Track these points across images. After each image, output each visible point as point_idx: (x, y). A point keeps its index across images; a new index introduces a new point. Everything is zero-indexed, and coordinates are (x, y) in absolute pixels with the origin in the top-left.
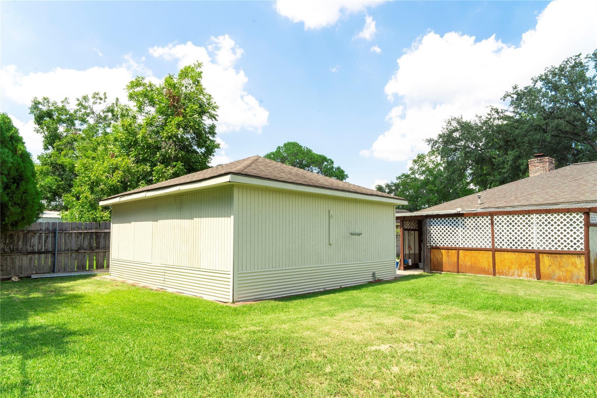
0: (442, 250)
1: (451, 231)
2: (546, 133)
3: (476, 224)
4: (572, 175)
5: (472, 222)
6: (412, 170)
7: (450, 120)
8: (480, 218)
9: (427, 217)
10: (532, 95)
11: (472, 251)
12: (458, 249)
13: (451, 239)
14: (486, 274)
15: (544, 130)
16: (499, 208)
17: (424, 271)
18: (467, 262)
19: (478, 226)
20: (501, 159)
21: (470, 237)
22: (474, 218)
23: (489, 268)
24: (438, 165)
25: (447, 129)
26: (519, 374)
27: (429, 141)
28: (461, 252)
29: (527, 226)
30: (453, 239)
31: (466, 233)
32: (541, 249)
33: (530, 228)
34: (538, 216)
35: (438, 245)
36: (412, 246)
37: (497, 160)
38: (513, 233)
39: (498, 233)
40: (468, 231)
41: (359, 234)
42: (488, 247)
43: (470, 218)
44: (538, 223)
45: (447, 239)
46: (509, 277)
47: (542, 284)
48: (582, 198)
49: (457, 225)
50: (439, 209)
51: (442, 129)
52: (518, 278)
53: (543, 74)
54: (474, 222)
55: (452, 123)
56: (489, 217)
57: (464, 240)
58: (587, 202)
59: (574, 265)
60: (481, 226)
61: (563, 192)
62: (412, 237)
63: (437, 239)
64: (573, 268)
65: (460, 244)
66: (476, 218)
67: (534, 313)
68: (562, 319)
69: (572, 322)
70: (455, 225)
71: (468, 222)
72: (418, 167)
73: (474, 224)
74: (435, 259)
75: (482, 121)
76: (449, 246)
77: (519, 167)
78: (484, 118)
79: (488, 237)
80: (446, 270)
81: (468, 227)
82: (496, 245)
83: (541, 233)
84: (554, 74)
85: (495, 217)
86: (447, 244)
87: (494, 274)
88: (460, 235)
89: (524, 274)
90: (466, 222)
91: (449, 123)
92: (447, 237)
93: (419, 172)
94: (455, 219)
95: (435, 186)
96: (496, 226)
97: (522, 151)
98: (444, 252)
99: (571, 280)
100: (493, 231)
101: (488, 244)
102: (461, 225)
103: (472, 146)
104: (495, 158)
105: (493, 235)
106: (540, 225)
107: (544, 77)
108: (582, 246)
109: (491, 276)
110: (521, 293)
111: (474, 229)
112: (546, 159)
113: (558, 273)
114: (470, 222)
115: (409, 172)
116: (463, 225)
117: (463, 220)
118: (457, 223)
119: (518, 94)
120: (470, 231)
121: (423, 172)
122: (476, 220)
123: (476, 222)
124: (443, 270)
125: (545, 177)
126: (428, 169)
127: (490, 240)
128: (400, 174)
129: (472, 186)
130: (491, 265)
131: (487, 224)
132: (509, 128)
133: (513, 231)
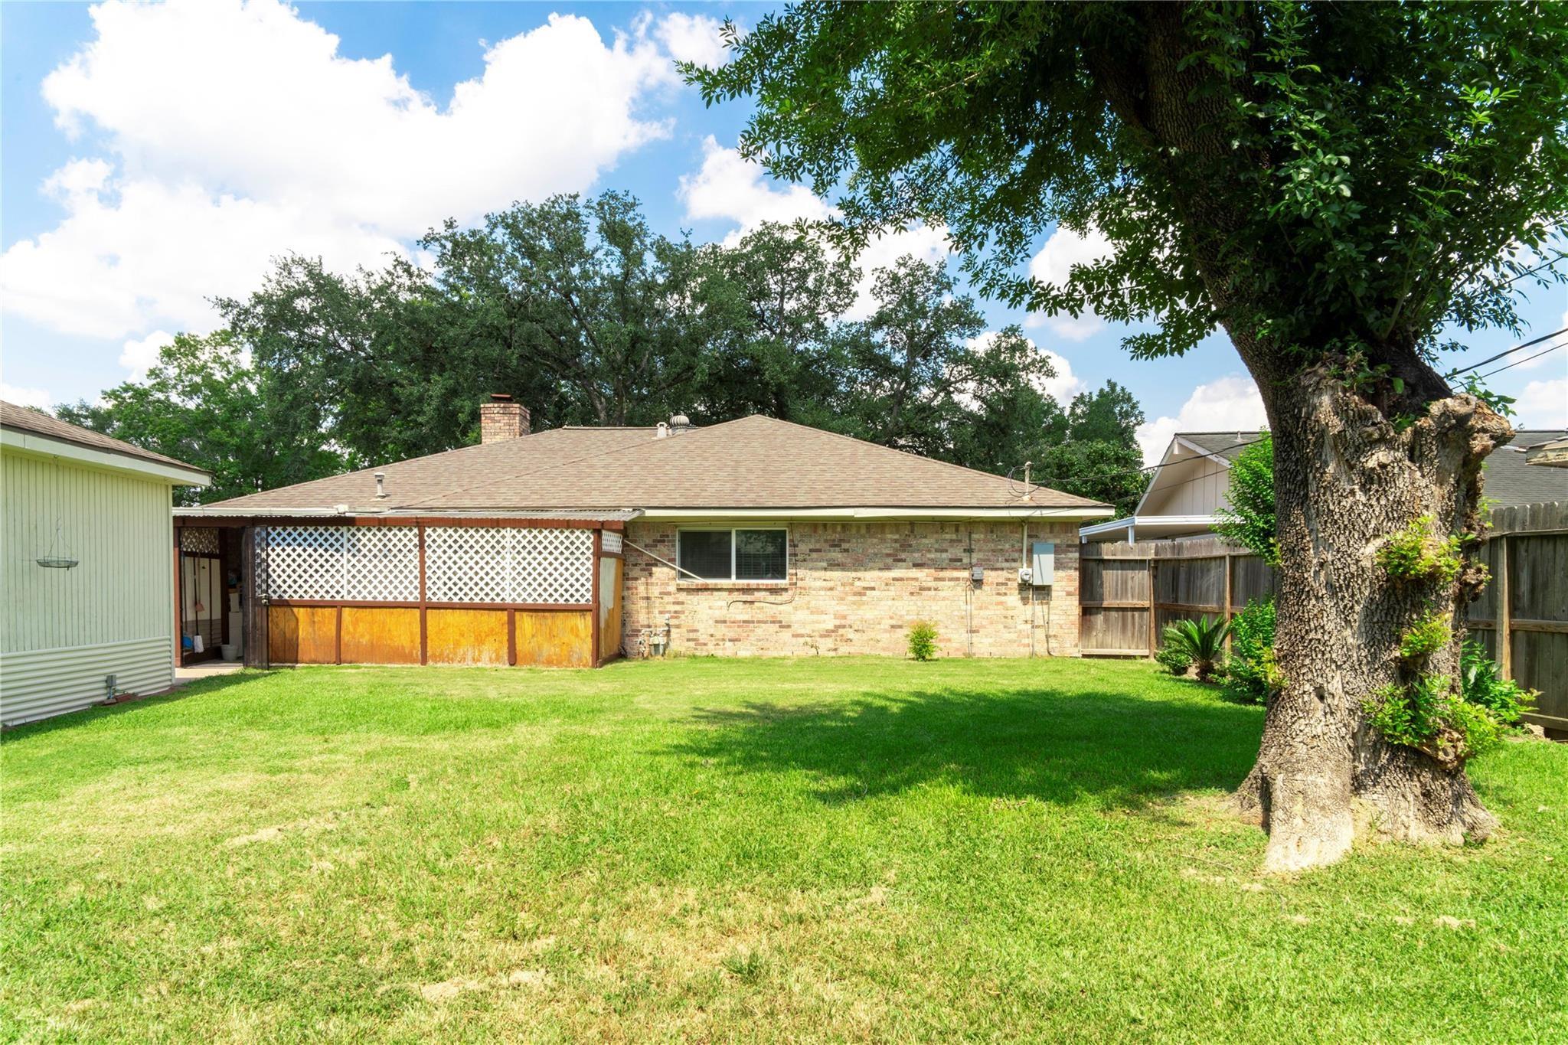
0: (295, 610)
1: (321, 561)
2: (509, 347)
3: (385, 545)
4: (562, 449)
5: (375, 540)
6: (157, 376)
7: (289, 261)
8: (395, 531)
9: (257, 521)
10: (484, 254)
11: (374, 610)
12: (339, 606)
13: (322, 582)
14: (405, 662)
15: (505, 339)
16: (431, 509)
17: (246, 665)
18: (362, 636)
19: (390, 551)
20: (415, 390)
21: (370, 577)
22: (379, 530)
23: (413, 647)
24: (242, 374)
25: (279, 283)
26: (552, 821)
27: (227, 305)
28: (346, 611)
29: (493, 552)
30: (327, 582)
31: (359, 566)
32: (519, 601)
33: (498, 558)
34: (514, 532)
35: (286, 597)
36: (205, 601)
37: (407, 391)
38: (466, 568)
39: (434, 568)
40: (365, 561)
41: (70, 565)
42: (411, 599)
43: (369, 530)
44: (514, 547)
45: (311, 582)
46: (456, 665)
47: (521, 674)
48: (587, 501)
49: (337, 545)
50: (276, 503)
51: (265, 281)
52: (474, 666)
53: (509, 213)
54: (380, 540)
55: (293, 270)
56: (416, 531)
57: (354, 582)
58: (595, 509)
59: (574, 631)
60: (395, 551)
61: (554, 486)
62: (204, 575)
63: (284, 582)
64: (573, 638)
65: (344, 592)
66: (385, 530)
67: (531, 725)
68: (577, 729)
69: (593, 732)
70: (331, 545)
71: (364, 540)
72: (177, 371)
73: (380, 546)
74: (277, 632)
75: (374, 287)
76: (317, 597)
77: (453, 415)
78: (377, 281)
79: (411, 577)
80: (306, 659)
81: (365, 551)
82: (429, 594)
83: (519, 569)
84: (531, 222)
85: (429, 531)
86: (311, 592)
87: (424, 661)
88: (344, 571)
89: (485, 656)
90: (359, 540)
91: (285, 267)
92: (311, 576)
93: (180, 387)
94: (332, 530)
95: (232, 434)
96: (429, 552)
97: (461, 380)
98: (301, 613)
99: (569, 661)
100: (422, 562)
101: (411, 593)
102: (347, 545)
103: (345, 345)
104: (402, 386)
105: (423, 573)
106: (519, 553)
107: (510, 221)
108: (589, 596)
109: (417, 665)
110: (492, 694)
111: (380, 556)
112: (516, 408)
113: (548, 650)
114: (369, 539)
115: (148, 383)
116: (354, 545)
117: (354, 535)
118: (337, 540)
119: (456, 244)
120: (370, 561)
121: (193, 390)
122: (385, 535)
123: (385, 540)
124: (300, 658)
125: (515, 449)
126: (209, 381)
127: (416, 583)
128: (116, 385)
129: (333, 446)
130: (418, 640)
131: (410, 546)
132: (433, 317)
133: (466, 563)
